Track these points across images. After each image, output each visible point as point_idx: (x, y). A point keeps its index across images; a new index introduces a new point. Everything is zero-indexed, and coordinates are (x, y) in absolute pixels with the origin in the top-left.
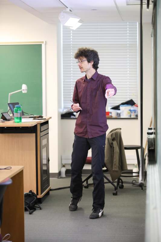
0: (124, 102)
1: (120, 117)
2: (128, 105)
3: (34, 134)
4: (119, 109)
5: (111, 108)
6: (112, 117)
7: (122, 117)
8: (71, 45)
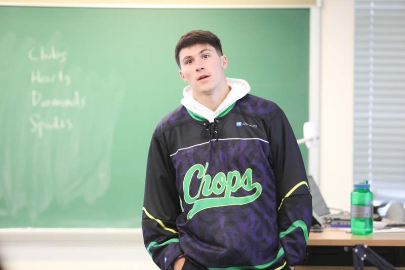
8: (372, 13)
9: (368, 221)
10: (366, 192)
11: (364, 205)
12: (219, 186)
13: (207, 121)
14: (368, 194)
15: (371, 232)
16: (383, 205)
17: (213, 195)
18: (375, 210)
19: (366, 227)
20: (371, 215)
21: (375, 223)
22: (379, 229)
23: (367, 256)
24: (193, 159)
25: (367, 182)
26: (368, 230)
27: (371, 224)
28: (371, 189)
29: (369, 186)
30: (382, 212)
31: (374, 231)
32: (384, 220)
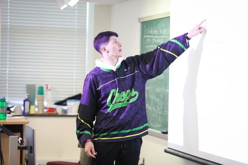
0: (71, 96)
1: (67, 114)
2: (76, 100)
3: (19, 134)
4: (66, 105)
5: (54, 103)
6: (57, 114)
7: (69, 114)
8: (8, 26)
9: (5, 114)
10: (4, 102)
11: (3, 107)
12: (123, 98)
13: (113, 71)
14: (5, 103)
15: (6, 118)
16: (12, 107)
17: (120, 102)
18: (9, 109)
19: (4, 116)
20: (6, 112)
21: (7, 115)
22: (9, 117)
23: (2, 129)
24: (110, 88)
25: (4, 98)
26: (5, 118)
27: (6, 115)
28: (6, 101)
29: (5, 99)
30: (12, 109)
31: (7, 118)
32: (12, 113)
